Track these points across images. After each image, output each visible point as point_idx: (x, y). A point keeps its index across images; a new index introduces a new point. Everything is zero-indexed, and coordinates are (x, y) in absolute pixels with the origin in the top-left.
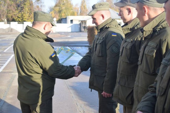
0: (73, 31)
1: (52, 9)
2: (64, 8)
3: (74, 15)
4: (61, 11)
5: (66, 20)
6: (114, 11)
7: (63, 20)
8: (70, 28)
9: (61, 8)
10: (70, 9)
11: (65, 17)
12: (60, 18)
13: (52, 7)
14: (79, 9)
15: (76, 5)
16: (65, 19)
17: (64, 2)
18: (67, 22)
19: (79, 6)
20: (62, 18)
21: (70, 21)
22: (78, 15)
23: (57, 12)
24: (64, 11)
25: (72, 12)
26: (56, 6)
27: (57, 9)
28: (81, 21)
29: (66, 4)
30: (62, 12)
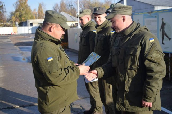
0: (33, 33)
1: (12, 14)
2: (23, 13)
3: (33, 19)
4: (21, 15)
5: (27, 23)
6: (68, 14)
7: (23, 23)
8: (31, 30)
9: (21, 13)
10: (29, 13)
11: (25, 21)
12: (20, 22)
13: (13, 12)
14: (37, 14)
15: (35, 10)
16: (25, 23)
17: (23, 7)
18: (28, 25)
19: (37, 11)
20: (22, 21)
21: (30, 24)
22: (36, 19)
23: (18, 17)
24: (24, 15)
25: (31, 17)
26: (16, 11)
27: (18, 14)
28: (40, 24)
29: (26, 9)
30: (22, 17)
